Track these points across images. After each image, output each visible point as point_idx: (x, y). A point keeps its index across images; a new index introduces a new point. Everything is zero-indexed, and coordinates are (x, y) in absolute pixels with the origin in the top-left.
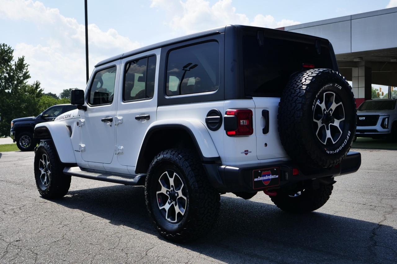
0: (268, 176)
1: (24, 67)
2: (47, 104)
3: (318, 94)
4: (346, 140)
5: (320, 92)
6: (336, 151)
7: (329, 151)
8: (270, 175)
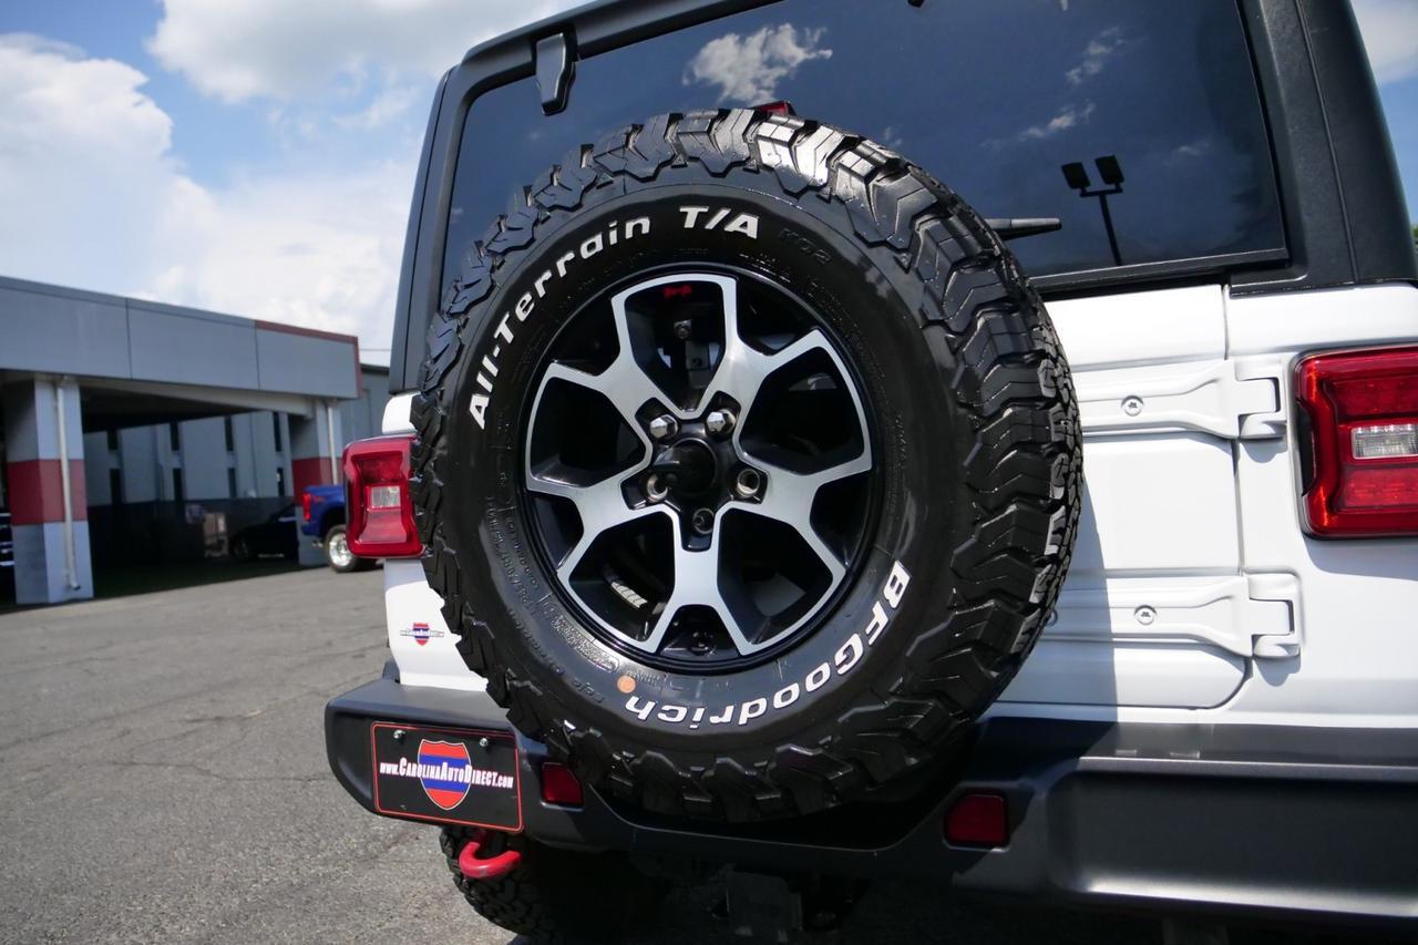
0: (449, 766)
3: (521, 315)
4: (855, 642)
5: (528, 297)
6: (729, 710)
7: (650, 705)
8: (460, 764)
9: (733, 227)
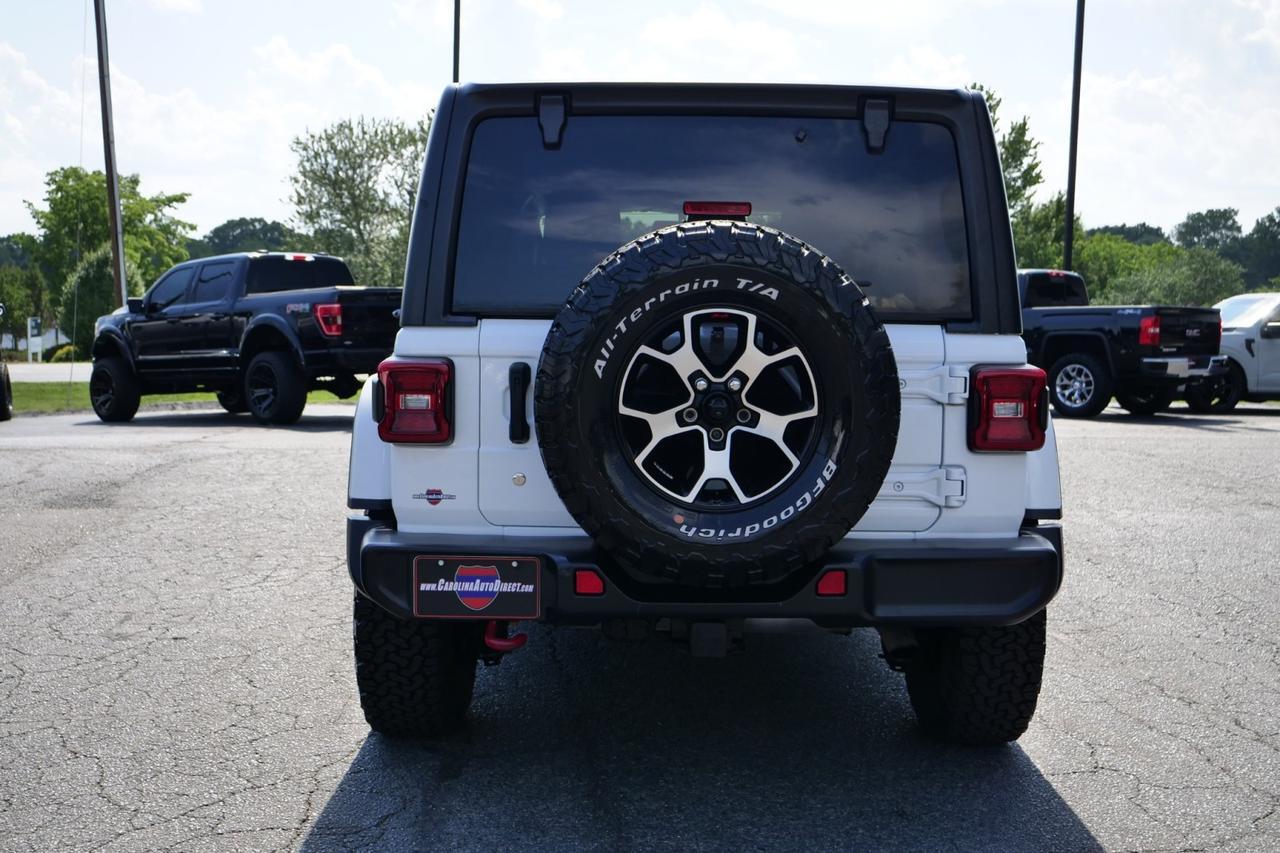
0: (481, 582)
1: (1027, 150)
2: (1105, 259)
3: (633, 318)
4: (807, 496)
5: (639, 310)
6: (739, 530)
7: (694, 529)
8: (492, 580)
9: (763, 293)
